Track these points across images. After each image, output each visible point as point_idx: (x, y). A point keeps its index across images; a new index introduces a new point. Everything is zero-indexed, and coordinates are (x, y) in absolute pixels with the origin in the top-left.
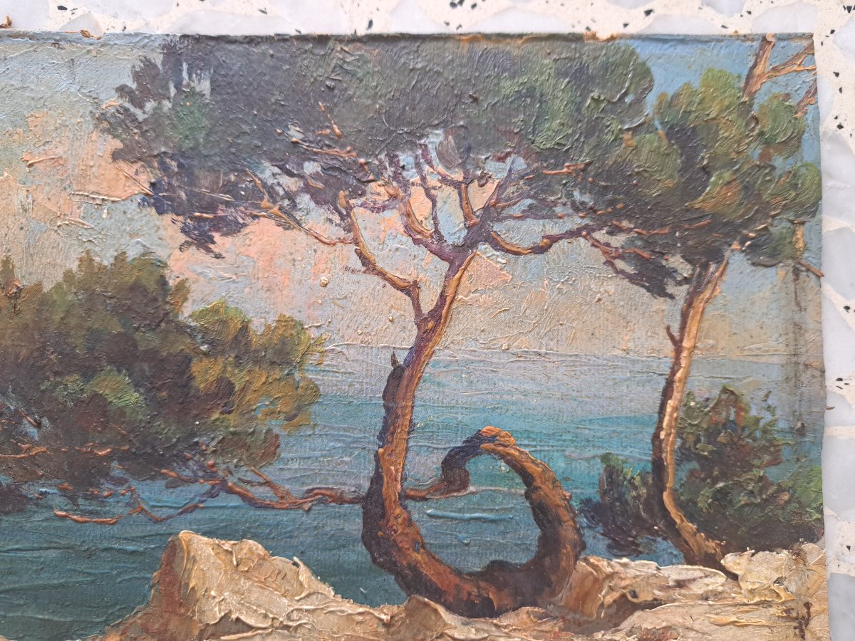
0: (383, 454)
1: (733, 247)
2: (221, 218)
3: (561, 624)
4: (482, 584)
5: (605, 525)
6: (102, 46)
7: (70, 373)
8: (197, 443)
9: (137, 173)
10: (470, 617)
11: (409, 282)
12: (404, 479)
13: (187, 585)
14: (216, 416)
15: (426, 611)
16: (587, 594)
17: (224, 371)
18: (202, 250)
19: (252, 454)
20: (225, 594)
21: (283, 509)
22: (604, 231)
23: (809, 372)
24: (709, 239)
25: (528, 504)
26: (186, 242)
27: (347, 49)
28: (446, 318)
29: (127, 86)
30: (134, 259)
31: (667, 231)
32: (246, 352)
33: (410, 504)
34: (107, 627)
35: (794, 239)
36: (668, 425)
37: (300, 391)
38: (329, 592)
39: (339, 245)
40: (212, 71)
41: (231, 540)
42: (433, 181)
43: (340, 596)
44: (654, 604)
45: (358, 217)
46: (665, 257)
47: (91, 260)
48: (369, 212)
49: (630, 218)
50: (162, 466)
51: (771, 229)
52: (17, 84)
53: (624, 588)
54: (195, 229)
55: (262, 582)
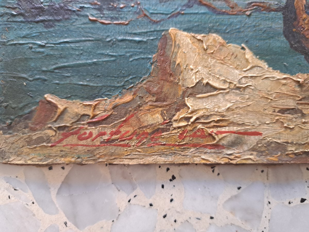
13: (175, 62)
20: (200, 68)
21: (233, 15)
34: (124, 90)
38: (264, 65)
43: (271, 68)
55: (222, 60)
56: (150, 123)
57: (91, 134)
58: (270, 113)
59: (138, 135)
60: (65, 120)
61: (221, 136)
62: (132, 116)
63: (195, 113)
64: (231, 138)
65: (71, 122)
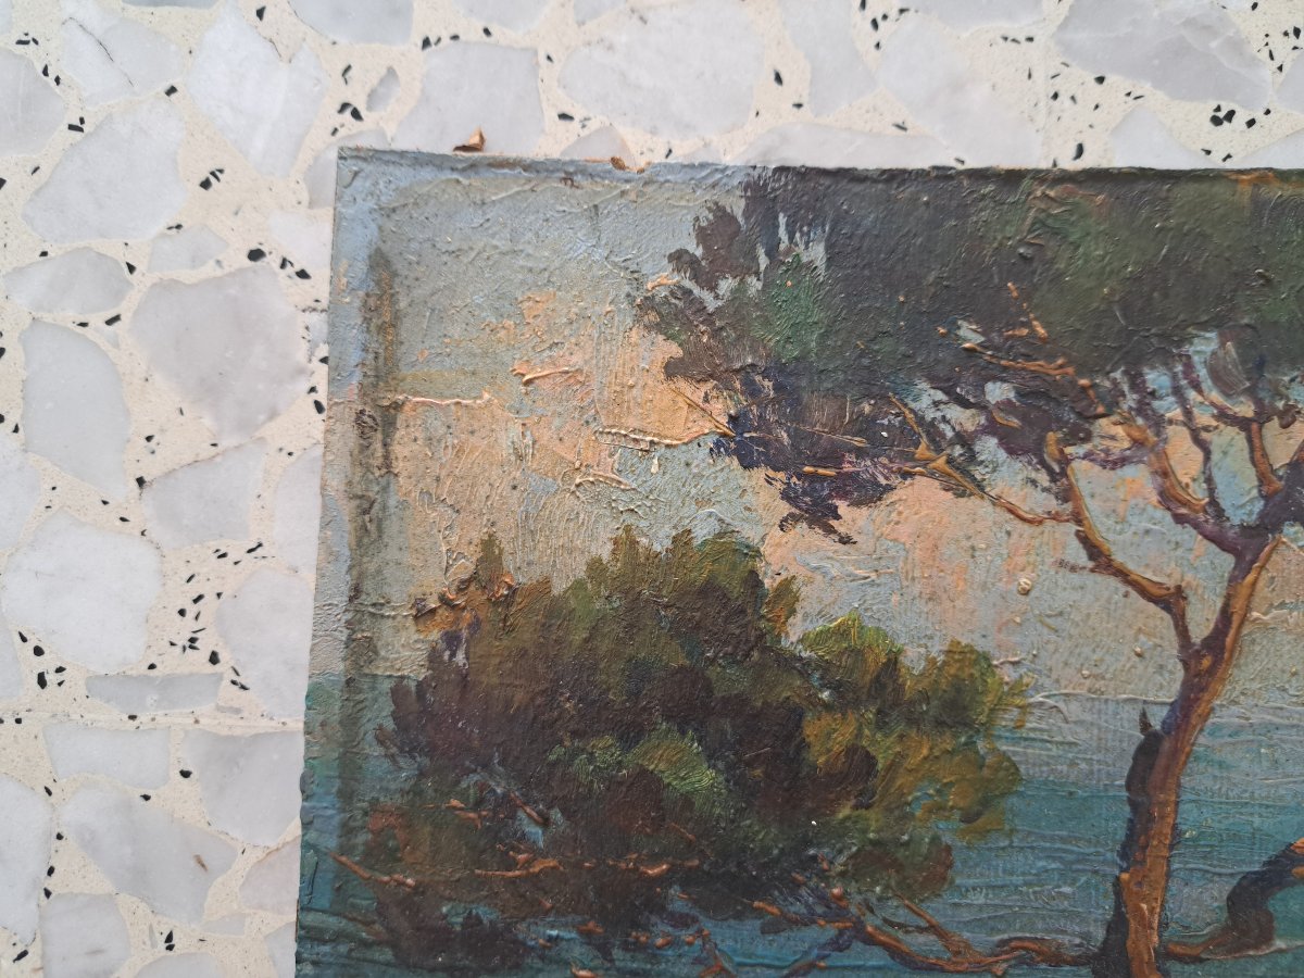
0: (1128, 882)
2: (850, 475)
6: (646, 184)
7: (598, 734)
8: (814, 858)
9: (706, 400)
11: (1168, 589)
12: (1164, 925)
17: (859, 735)
18: (817, 529)
19: (906, 878)
26: (791, 515)
27: (1052, 193)
28: (1232, 651)
29: (687, 252)
30: (704, 543)
32: (896, 704)
37: (986, 772)
39: (1049, 523)
40: (827, 229)
42: (1204, 417)
45: (1079, 476)
47: (634, 543)
48: (1097, 468)
50: (755, 896)
52: (504, 245)
54: (805, 493)
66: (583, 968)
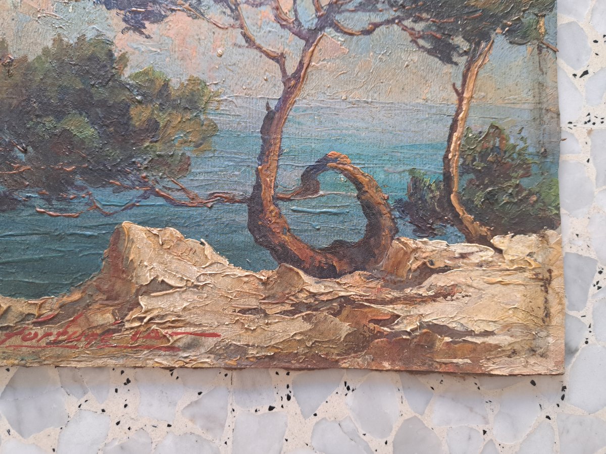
0: (261, 170)
1: (497, 31)
2: (150, 11)
3: (382, 282)
4: (329, 256)
5: (412, 216)
7: (47, 115)
8: (134, 162)
10: (320, 278)
11: (278, 54)
12: (276, 187)
13: (128, 258)
14: (147, 144)
15: (291, 274)
16: (399, 263)
17: (152, 114)
18: (137, 33)
19: (172, 170)
20: (154, 264)
21: (193, 207)
22: (410, 20)
23: (549, 115)
24: (481, 26)
25: (359, 203)
26: (126, 28)
28: (304, 78)
30: (91, 39)
31: (452, 20)
32: (167, 101)
33: (280, 203)
34: (72, 288)
35: (538, 27)
36: (453, 149)
37: (204, 127)
38: (225, 262)
39: (230, 29)
41: (157, 228)
43: (233, 265)
44: (445, 269)
45: (243, 10)
46: (452, 37)
47: (61, 40)
48: (250, 7)
49: (427, 11)
50: (111, 178)
51: (522, 19)
53: (425, 258)
54: (132, 18)
55: (179, 256)
56: (101, 322)
57: (36, 335)
58: (230, 313)
59: (87, 337)
60: (8, 319)
61: (175, 338)
62: (81, 315)
63: (149, 313)
64: (187, 339)
65: (15, 322)
66: (41, 208)
